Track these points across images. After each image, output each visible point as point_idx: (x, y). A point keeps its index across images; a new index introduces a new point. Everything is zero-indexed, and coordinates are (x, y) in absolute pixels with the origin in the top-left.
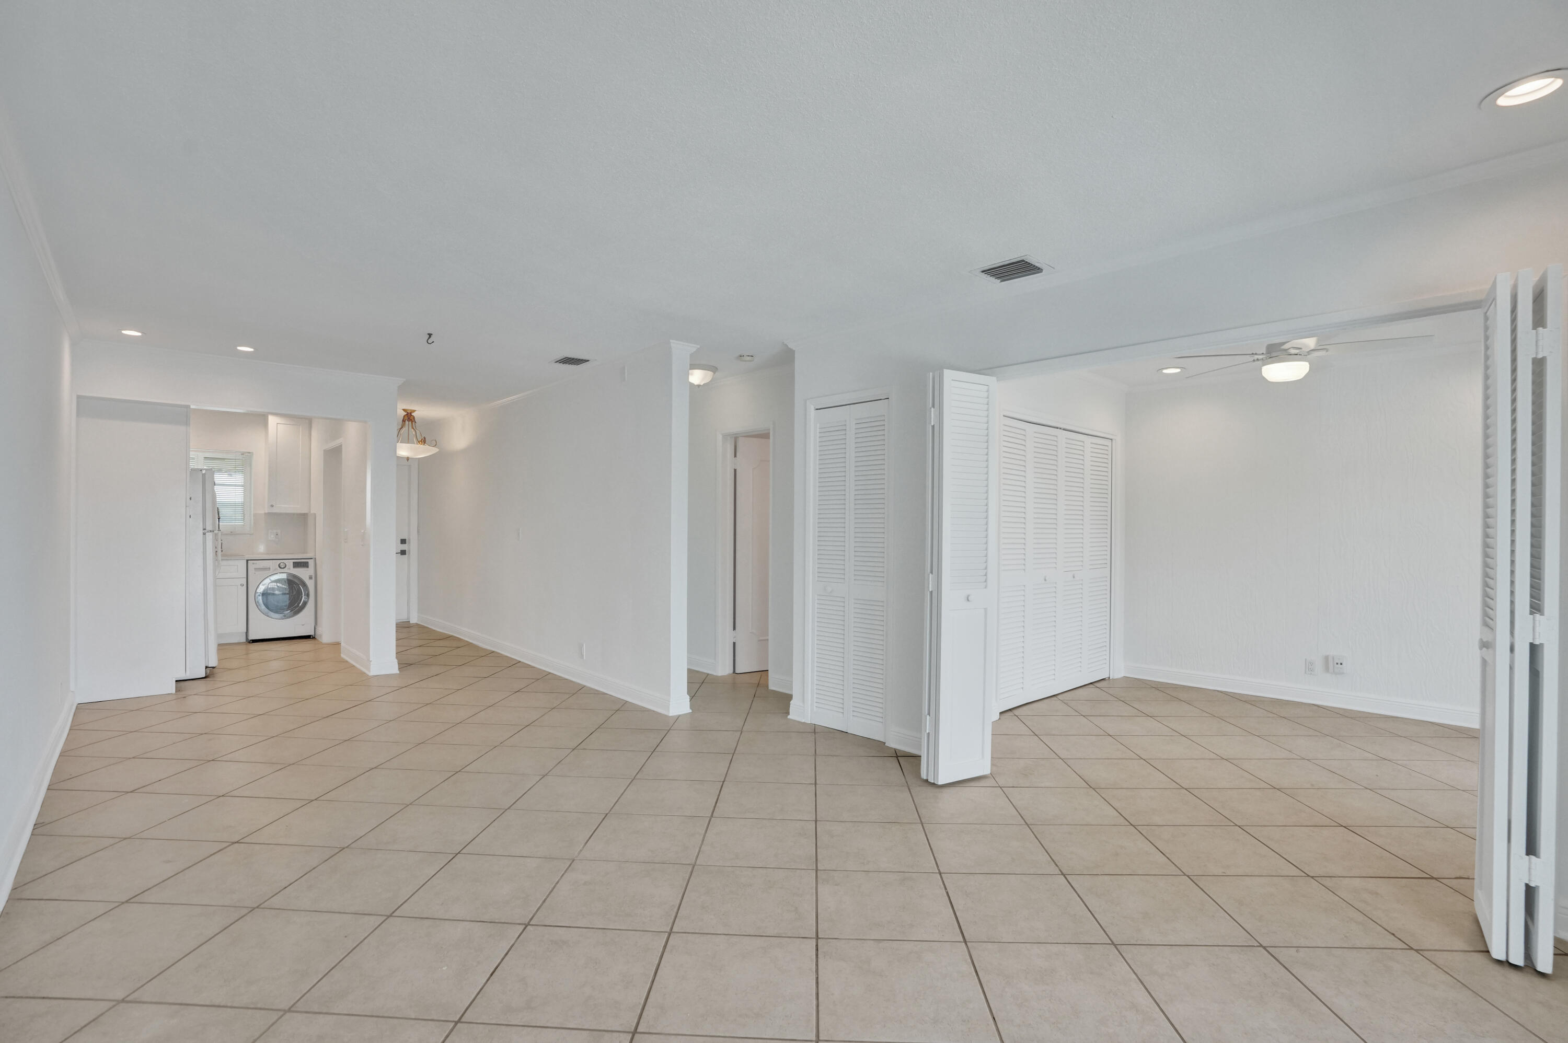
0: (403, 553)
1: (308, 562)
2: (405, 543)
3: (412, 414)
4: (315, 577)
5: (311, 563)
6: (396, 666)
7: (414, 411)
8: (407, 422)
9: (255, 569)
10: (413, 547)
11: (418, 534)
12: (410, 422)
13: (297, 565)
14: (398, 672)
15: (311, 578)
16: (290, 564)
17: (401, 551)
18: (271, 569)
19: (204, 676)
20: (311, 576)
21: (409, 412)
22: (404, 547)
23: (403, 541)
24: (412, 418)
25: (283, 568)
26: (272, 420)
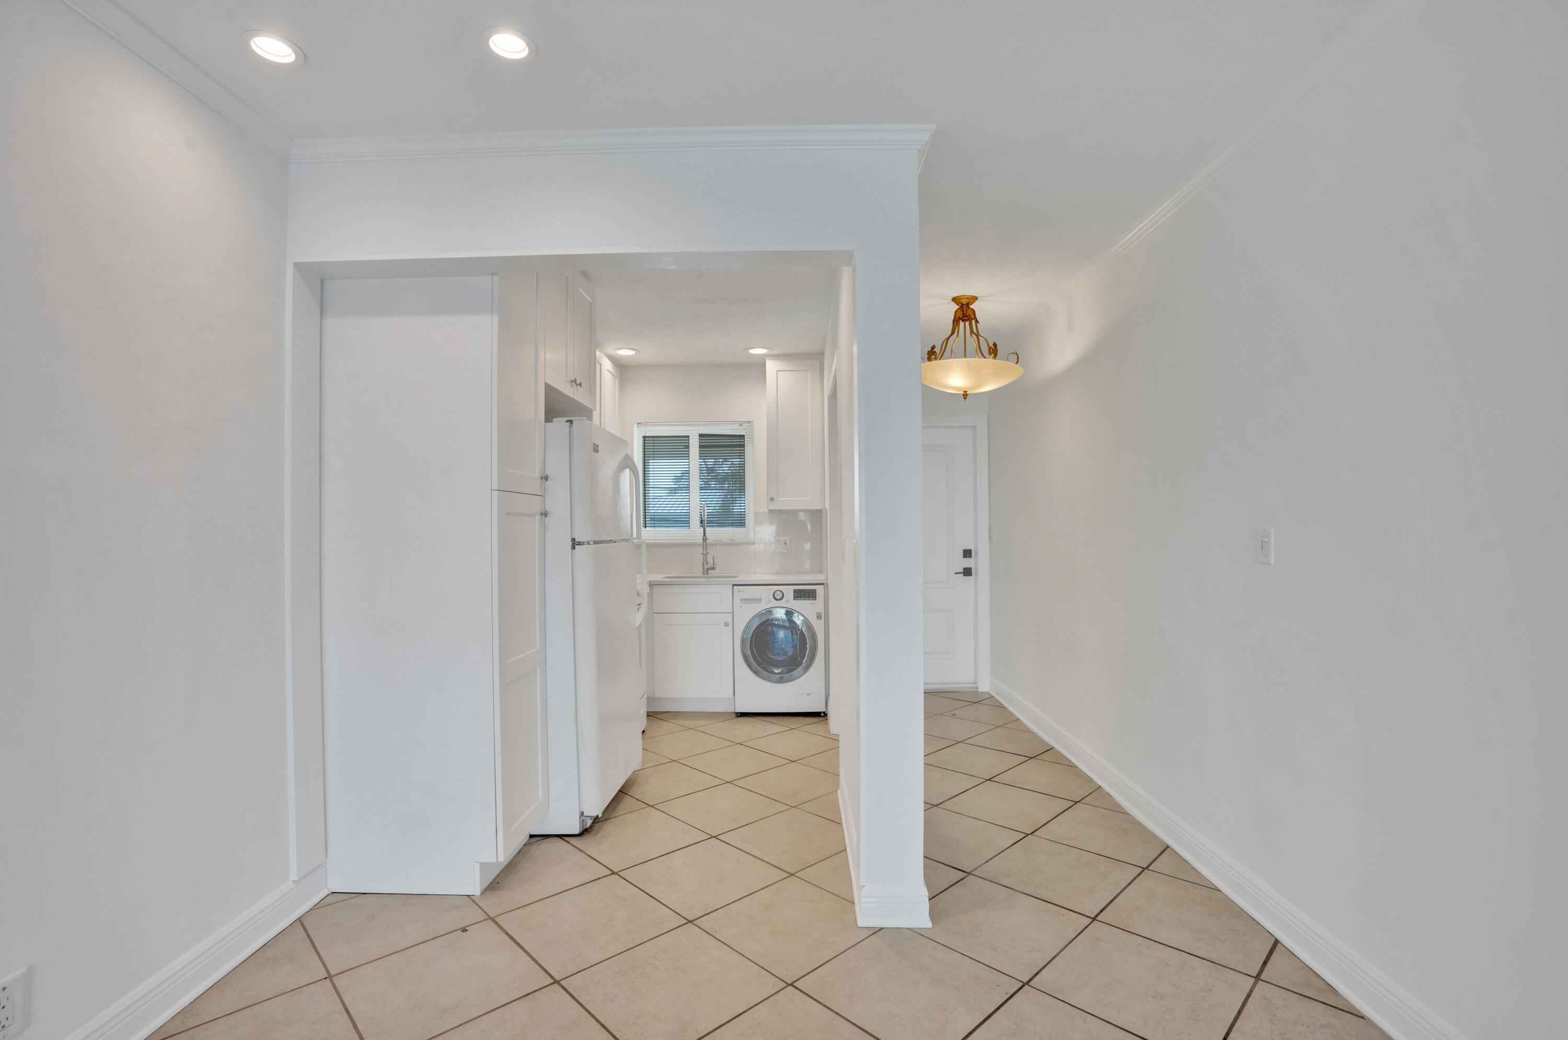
0: (967, 572)
1: (815, 590)
2: (970, 556)
3: (971, 307)
4: (824, 616)
5: (820, 590)
6: (924, 905)
7: (975, 298)
8: (962, 324)
9: (741, 599)
10: (981, 563)
11: (990, 540)
12: (967, 323)
13: (800, 594)
14: (929, 924)
15: (819, 617)
16: (789, 591)
17: (965, 569)
18: (763, 600)
19: (577, 832)
20: (821, 613)
21: (964, 301)
22: (968, 563)
23: (967, 553)
24: (969, 312)
25: (781, 599)
26: (771, 367)
